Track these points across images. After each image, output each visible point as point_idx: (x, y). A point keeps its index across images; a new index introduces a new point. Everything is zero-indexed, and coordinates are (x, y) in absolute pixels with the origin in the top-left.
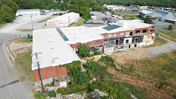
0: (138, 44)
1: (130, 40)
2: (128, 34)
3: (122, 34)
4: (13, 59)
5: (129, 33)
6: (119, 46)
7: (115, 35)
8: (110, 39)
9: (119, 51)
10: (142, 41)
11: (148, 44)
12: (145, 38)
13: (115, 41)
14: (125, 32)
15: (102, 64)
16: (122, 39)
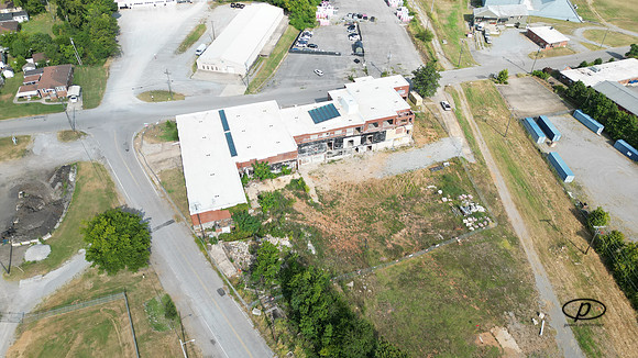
0: (374, 146)
1: (357, 140)
2: (350, 132)
3: (338, 133)
4: (157, 183)
5: (353, 129)
6: (334, 152)
7: (324, 136)
8: (316, 142)
9: (333, 161)
10: (383, 140)
11: (397, 144)
12: (391, 133)
13: (326, 143)
14: (344, 129)
15: (289, 194)
16: (339, 141)
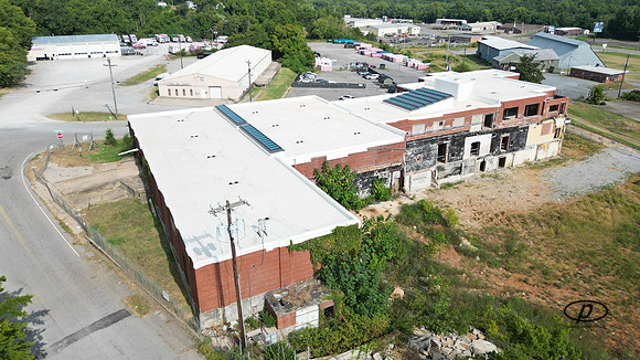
0: (509, 157)
1: (486, 142)
3: (459, 123)
5: (481, 118)
6: (448, 167)
7: (436, 127)
9: (449, 185)
10: (522, 146)
11: (542, 156)
13: (435, 146)
14: (468, 115)
16: (458, 141)
